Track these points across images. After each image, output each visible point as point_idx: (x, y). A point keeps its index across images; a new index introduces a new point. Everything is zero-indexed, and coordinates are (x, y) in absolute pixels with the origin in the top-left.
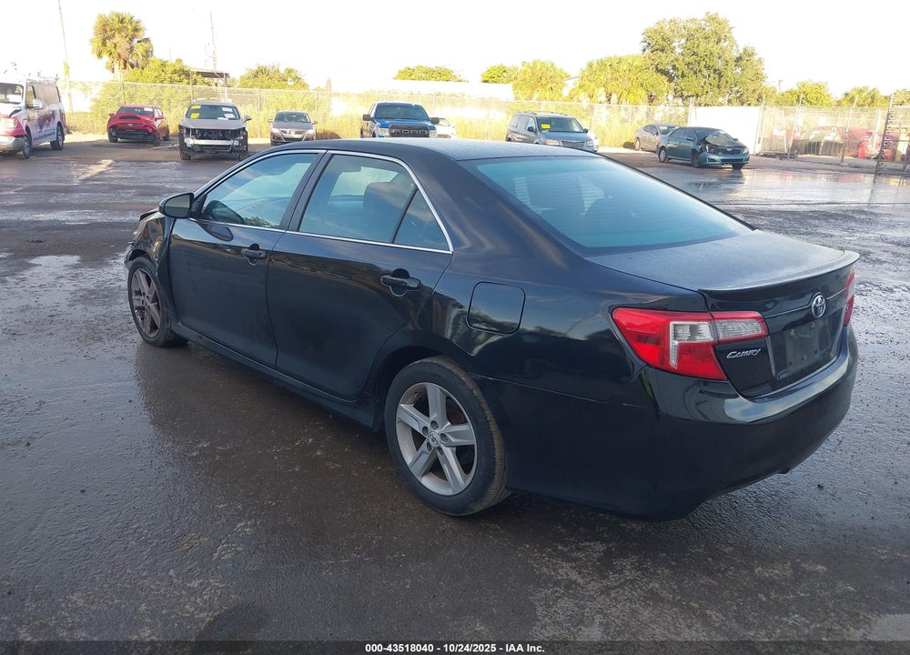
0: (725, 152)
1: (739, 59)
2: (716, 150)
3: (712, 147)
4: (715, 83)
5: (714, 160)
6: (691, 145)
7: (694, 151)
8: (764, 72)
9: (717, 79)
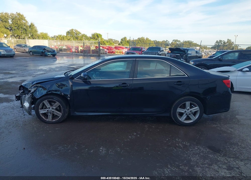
0: (51, 52)
1: (30, 26)
2: (49, 52)
3: (47, 51)
4: (25, 32)
5: (49, 54)
6: (41, 51)
7: (42, 52)
8: (37, 30)
9: (25, 31)
